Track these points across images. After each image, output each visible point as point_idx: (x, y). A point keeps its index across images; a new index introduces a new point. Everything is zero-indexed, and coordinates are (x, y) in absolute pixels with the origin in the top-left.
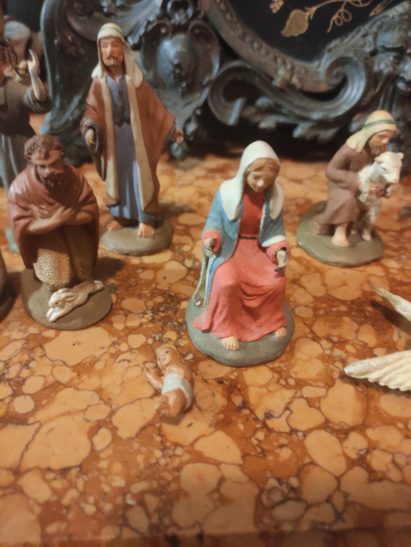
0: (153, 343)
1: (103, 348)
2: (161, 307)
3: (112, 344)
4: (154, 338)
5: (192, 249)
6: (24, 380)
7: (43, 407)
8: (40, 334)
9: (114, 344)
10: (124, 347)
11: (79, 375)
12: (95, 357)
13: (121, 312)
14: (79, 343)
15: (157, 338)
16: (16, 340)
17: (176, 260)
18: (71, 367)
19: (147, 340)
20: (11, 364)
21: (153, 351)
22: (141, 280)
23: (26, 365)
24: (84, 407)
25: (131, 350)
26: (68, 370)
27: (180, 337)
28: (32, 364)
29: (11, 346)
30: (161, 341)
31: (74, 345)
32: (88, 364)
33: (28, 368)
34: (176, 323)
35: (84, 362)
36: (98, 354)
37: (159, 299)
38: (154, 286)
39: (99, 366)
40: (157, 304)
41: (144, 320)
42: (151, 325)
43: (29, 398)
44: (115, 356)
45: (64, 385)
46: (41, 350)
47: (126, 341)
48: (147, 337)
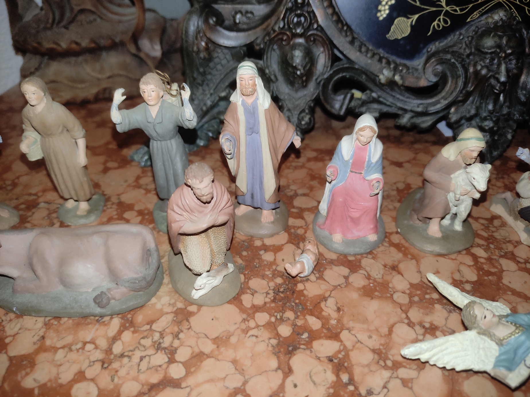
0: (275, 322)
1: (236, 324)
2: (281, 287)
3: (242, 321)
4: (276, 317)
5: (306, 232)
6: (176, 349)
7: (192, 373)
8: (186, 308)
9: (244, 320)
10: (252, 324)
11: (218, 347)
12: (229, 332)
13: (248, 291)
14: (217, 319)
15: (278, 317)
16: (167, 313)
17: (292, 243)
18: (211, 340)
19: (270, 318)
20: (164, 335)
21: (276, 329)
22: (263, 261)
23: (176, 336)
24: (224, 375)
25: (257, 326)
26: (210, 342)
27: (297, 317)
28: (181, 336)
29: (163, 318)
30: (282, 320)
31: (213, 319)
32: (224, 338)
33: (179, 339)
34: (293, 304)
35: (221, 336)
36: (232, 328)
37: (279, 280)
38: (274, 267)
39: (233, 340)
40: (278, 285)
41: (267, 300)
42: (273, 305)
43: (181, 365)
44: (246, 331)
45: (207, 355)
46: (187, 323)
47: (253, 318)
48: (271, 315)
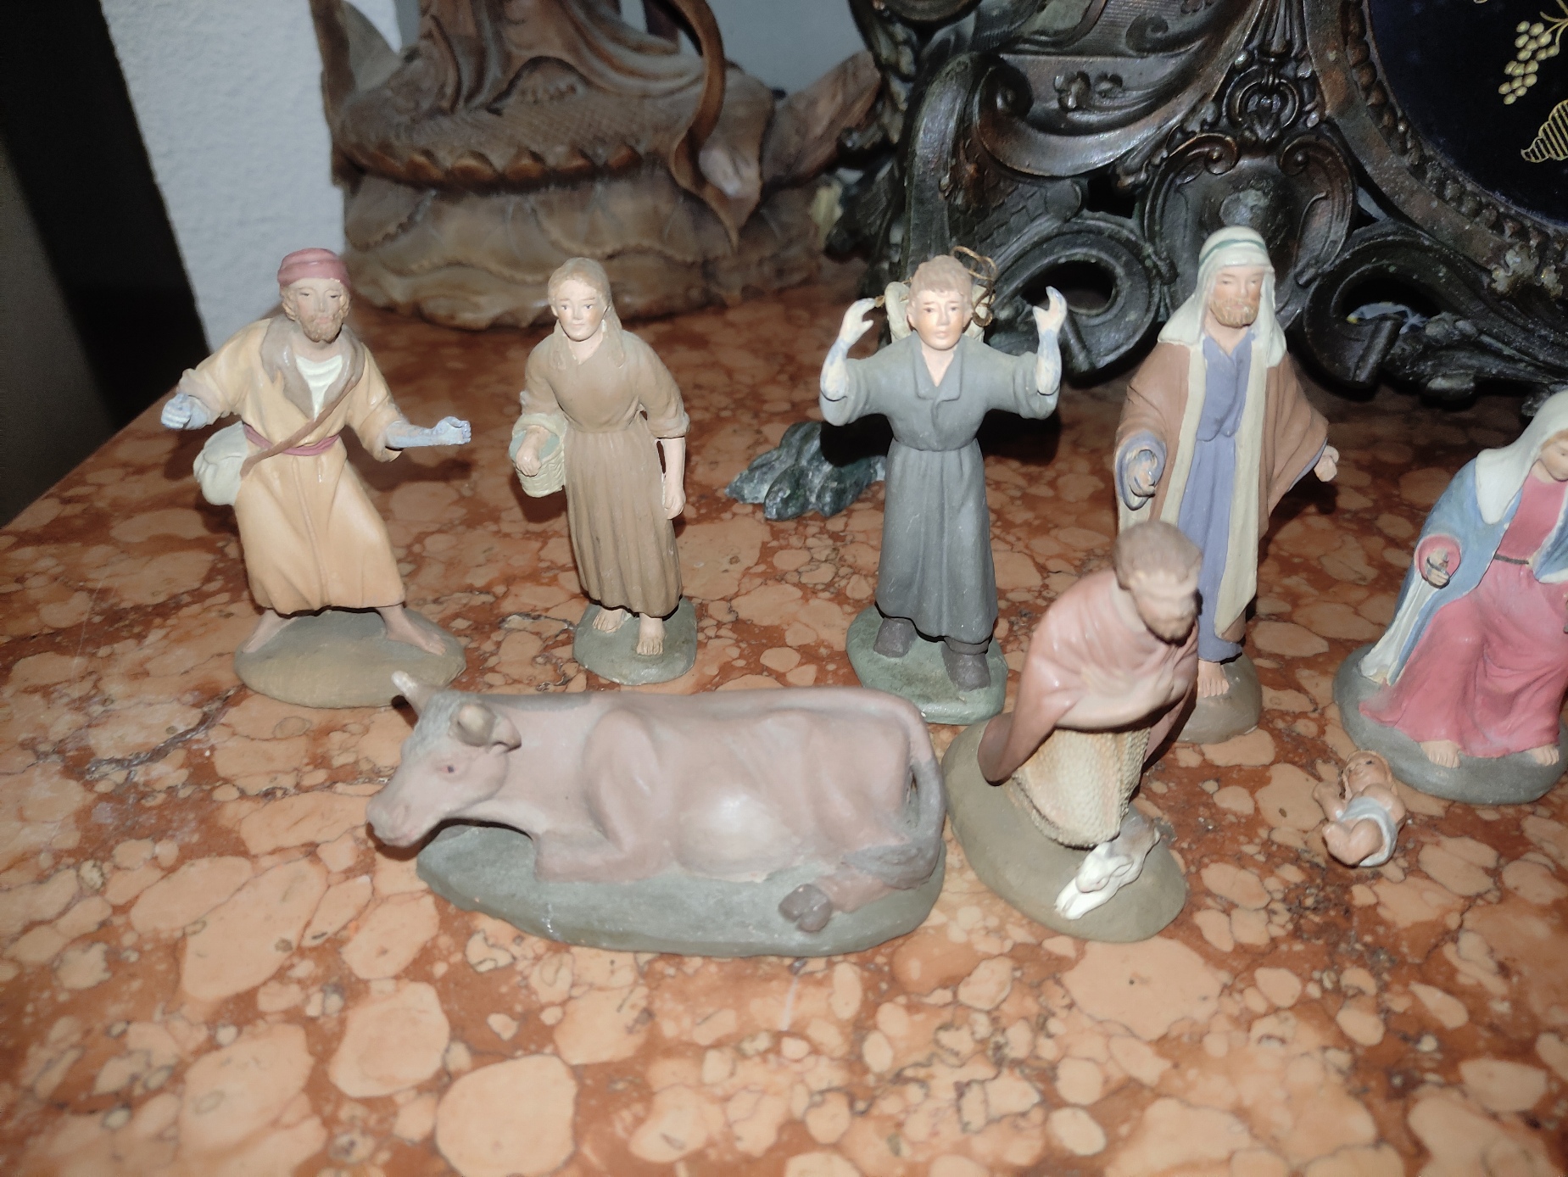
0: (1323, 998)
1: (1205, 998)
2: (1306, 896)
3: (1222, 991)
4: (1320, 982)
5: (1322, 732)
6: (1053, 1067)
7: (1128, 1140)
8: (1040, 945)
9: (1227, 990)
10: (1255, 1002)
11: (1176, 1066)
12: (1194, 1023)
13: (1209, 901)
14: (1145, 981)
15: (1328, 984)
16: (989, 957)
17: (1294, 763)
18: (1150, 1043)
19: (1304, 986)
20: (1004, 1021)
21: (1332, 1019)
22: (1225, 813)
23: (1040, 1026)
24: (1222, 1153)
25: (1274, 1010)
26: (1148, 1052)
27: (1384, 988)
28: (1054, 1026)
29: (983, 972)
30: (1340, 994)
31: (1132, 982)
32: (1185, 1039)
33: (1050, 1036)
34: (1358, 946)
35: (1174, 1034)
36: (1201, 1012)
37: (1292, 874)
38: (1263, 833)
39: (1215, 1046)
40: (1292, 886)
41: (1277, 931)
42: (1298, 947)
43: (1083, 1116)
44: (1246, 1021)
45: (1152, 1089)
46: (1060, 991)
47: (1253, 983)
48: (1306, 980)
